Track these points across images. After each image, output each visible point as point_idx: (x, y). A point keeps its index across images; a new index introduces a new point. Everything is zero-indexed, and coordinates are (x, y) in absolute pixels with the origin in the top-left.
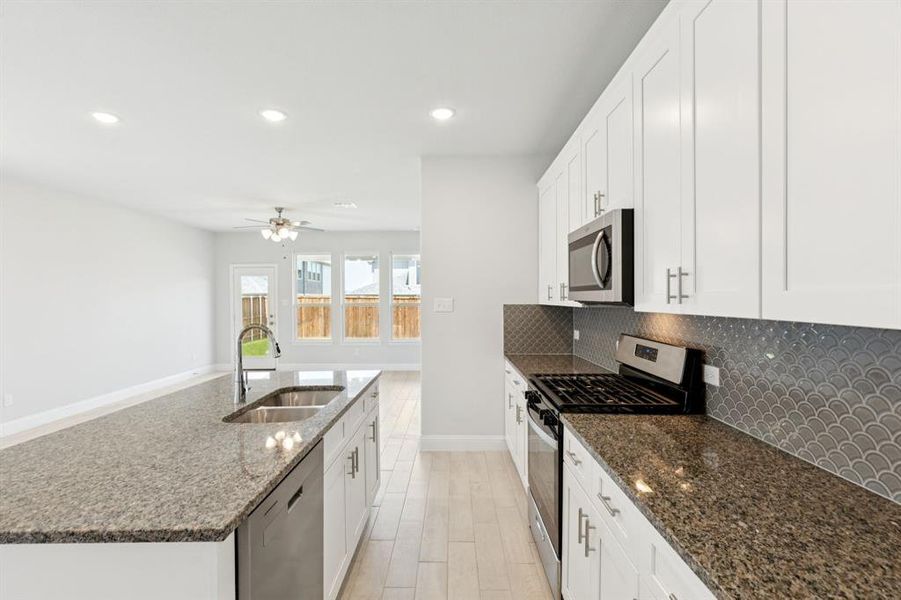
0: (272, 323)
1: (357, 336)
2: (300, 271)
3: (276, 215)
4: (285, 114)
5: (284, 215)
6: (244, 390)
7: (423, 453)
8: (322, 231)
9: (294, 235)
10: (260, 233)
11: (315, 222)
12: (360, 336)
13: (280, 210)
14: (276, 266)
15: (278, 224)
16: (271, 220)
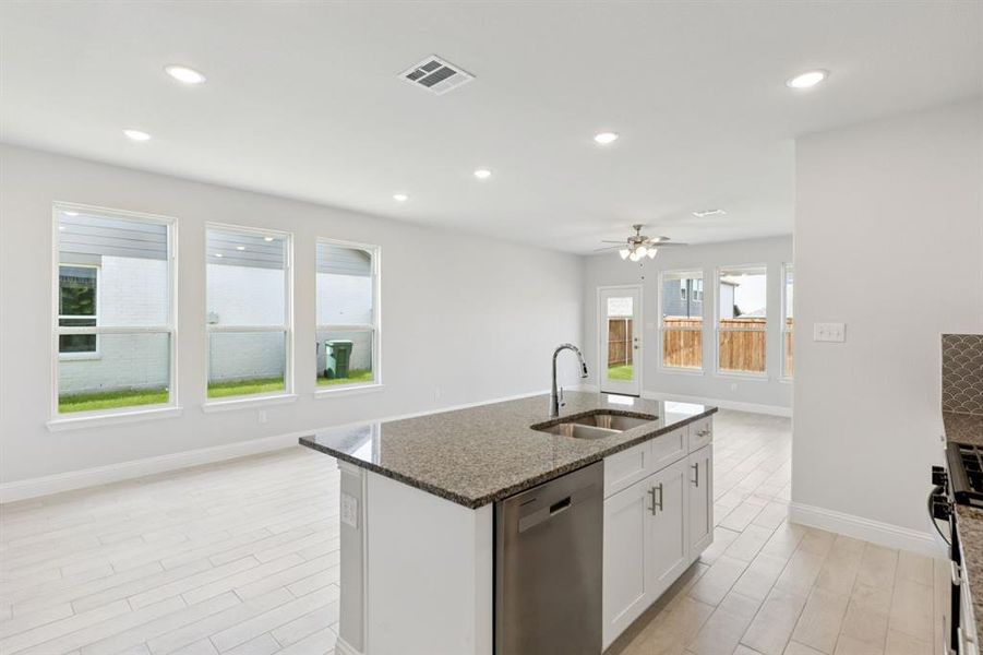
0: (636, 347)
1: (749, 368)
2: (683, 291)
3: (634, 233)
4: (616, 133)
5: (642, 233)
6: (557, 405)
7: (793, 525)
8: (686, 245)
9: (652, 253)
10: (617, 255)
11: (675, 236)
12: (753, 370)
13: (638, 228)
14: (640, 286)
15: (636, 243)
16: (629, 239)
